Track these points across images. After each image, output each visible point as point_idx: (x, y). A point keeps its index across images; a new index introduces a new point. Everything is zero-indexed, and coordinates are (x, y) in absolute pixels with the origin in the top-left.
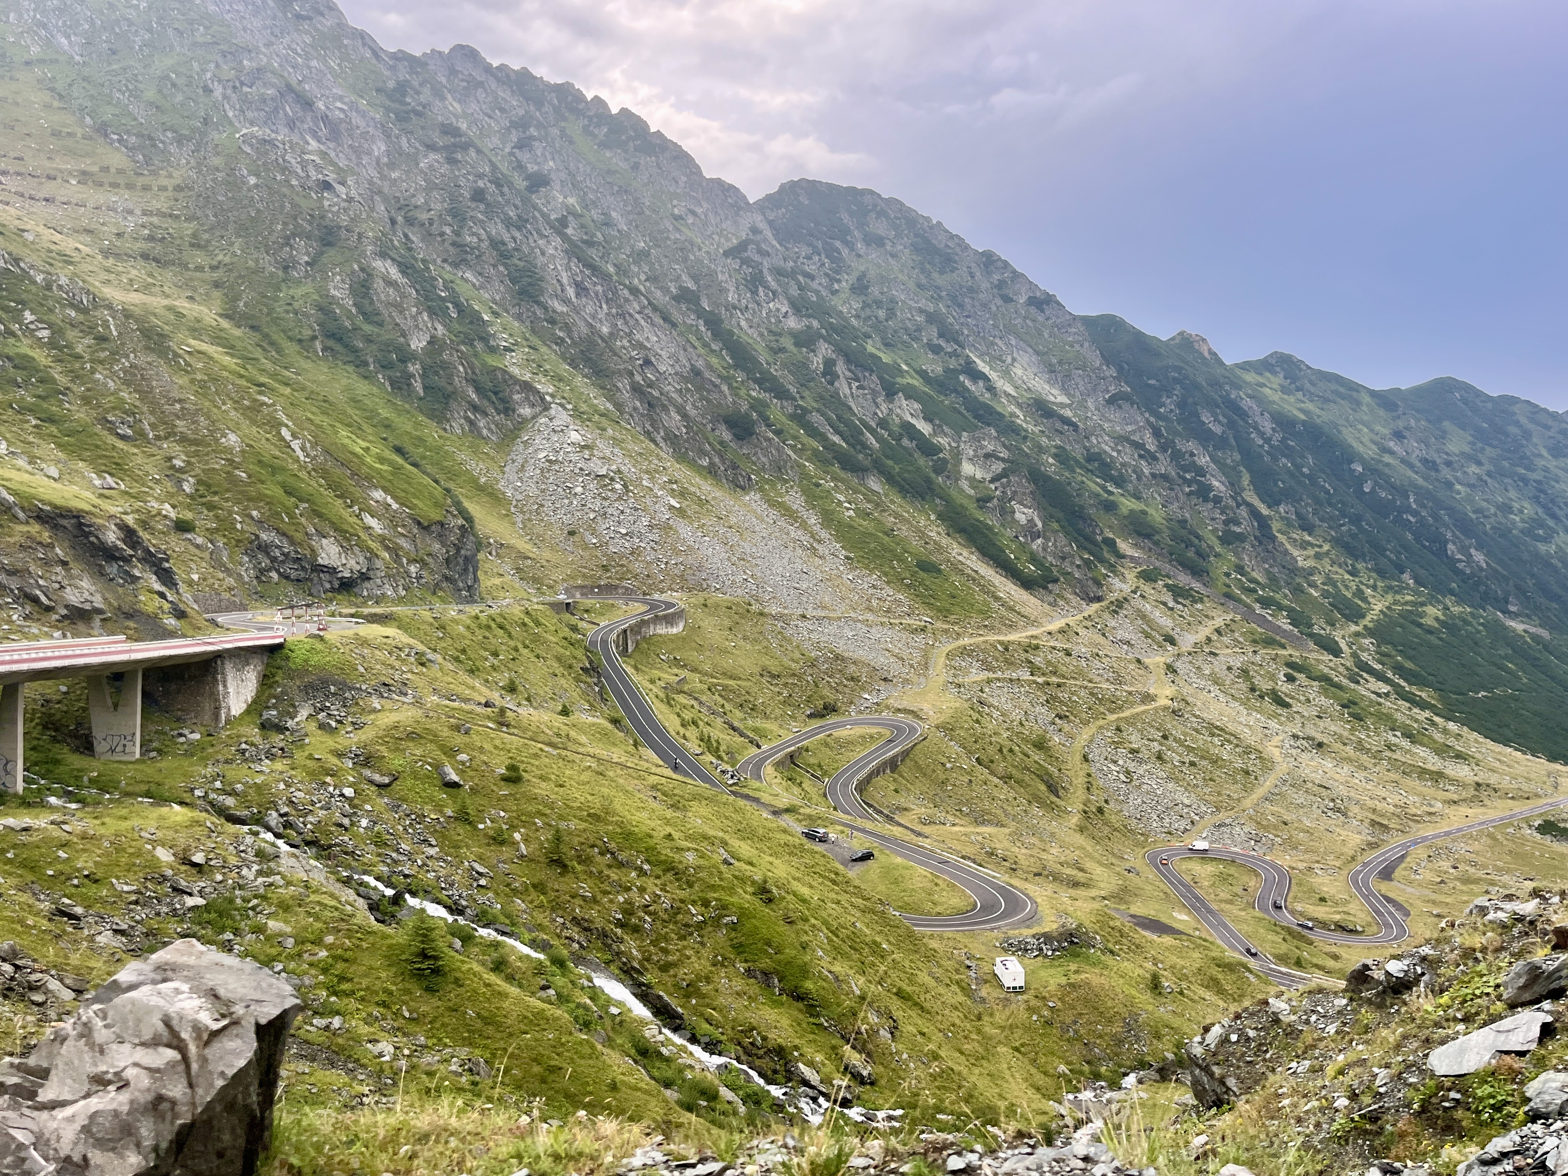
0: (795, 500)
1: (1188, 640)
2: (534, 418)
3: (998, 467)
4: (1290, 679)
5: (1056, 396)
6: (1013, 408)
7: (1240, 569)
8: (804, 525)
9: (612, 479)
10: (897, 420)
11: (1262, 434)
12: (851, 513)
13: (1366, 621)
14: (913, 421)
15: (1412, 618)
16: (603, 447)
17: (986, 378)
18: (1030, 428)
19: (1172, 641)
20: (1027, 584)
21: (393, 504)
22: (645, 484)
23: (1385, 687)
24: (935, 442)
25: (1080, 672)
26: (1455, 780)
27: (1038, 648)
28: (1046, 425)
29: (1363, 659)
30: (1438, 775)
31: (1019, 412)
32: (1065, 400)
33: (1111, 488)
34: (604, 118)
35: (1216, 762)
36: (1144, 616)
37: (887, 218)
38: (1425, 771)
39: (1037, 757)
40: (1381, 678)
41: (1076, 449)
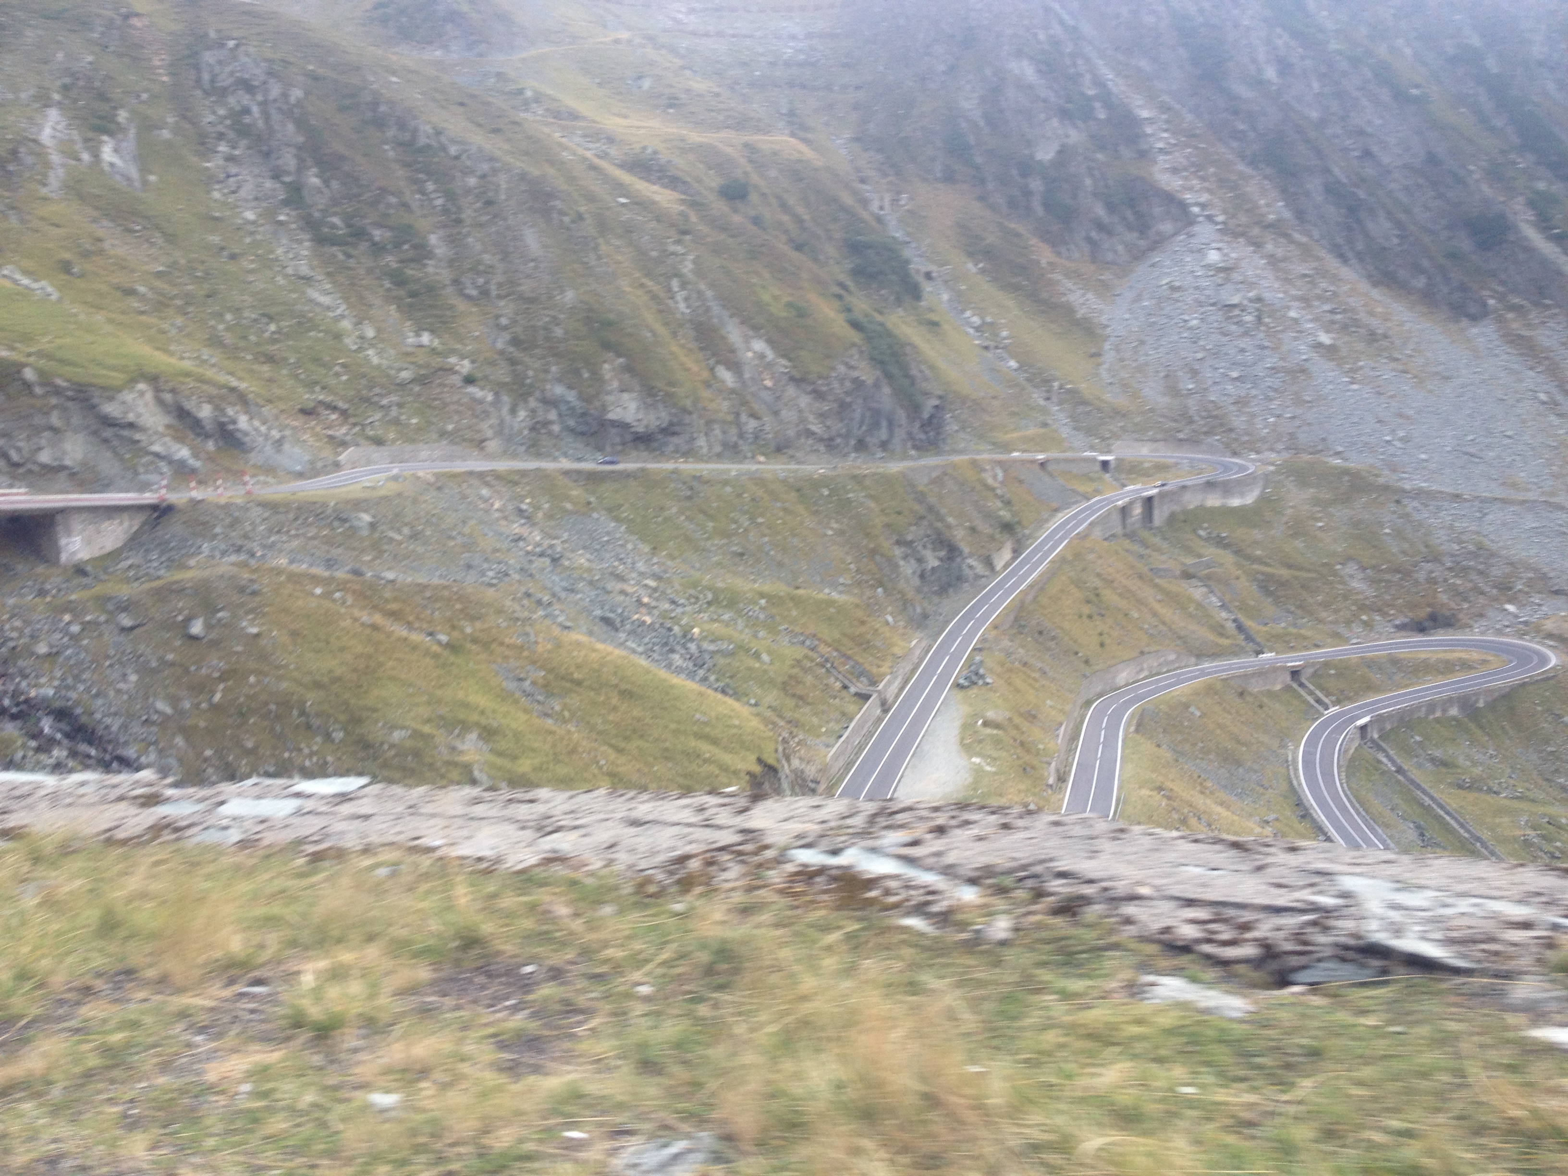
2: (1172, 235)
9: (1244, 309)
21: (770, 355)
22: (1293, 314)
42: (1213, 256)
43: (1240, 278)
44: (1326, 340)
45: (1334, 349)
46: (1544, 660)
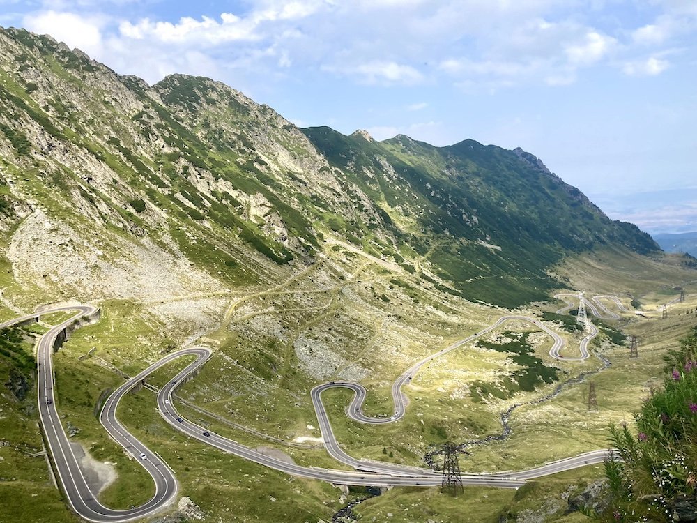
0: (167, 238)
1: (350, 277)
2: (26, 217)
3: (266, 210)
4: (392, 288)
5: (297, 169)
6: (277, 177)
7: (376, 240)
8: (171, 251)
9: (67, 245)
10: (220, 191)
11: (389, 176)
12: (195, 241)
13: (427, 255)
14: (228, 191)
15: (447, 250)
16: (64, 227)
17: (265, 163)
19: (343, 279)
22: (85, 244)
23: (430, 285)
24: (238, 200)
25: (297, 304)
26: (450, 325)
27: (278, 295)
28: (292, 183)
29: (424, 272)
30: (444, 324)
31: (281, 179)
32: (301, 171)
33: (322, 210)
34: (66, 53)
35: (351, 337)
36: (331, 268)
37: (217, 91)
38: (439, 323)
39: (270, 353)
40: (430, 280)
41: (306, 193)
42: (48, 226)
43: (62, 233)
44: (100, 253)
45: (104, 256)
46: (208, 352)
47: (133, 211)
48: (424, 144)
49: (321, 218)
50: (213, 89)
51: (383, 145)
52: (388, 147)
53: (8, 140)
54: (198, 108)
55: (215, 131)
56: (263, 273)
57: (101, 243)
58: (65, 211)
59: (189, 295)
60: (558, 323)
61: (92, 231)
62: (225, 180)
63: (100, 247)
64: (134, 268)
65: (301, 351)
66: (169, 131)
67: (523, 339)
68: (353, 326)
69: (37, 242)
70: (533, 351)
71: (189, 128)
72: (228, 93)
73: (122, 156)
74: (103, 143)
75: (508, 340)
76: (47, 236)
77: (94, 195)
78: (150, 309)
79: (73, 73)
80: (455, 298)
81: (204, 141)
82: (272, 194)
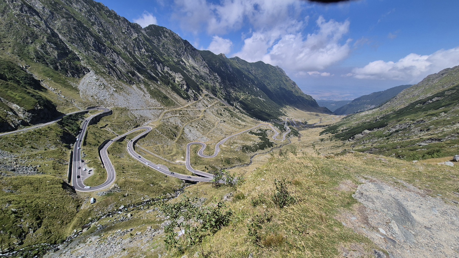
0: (143, 86)
1: (209, 106)
2: (87, 73)
3: (182, 79)
4: (224, 111)
5: (196, 65)
6: (188, 67)
7: (221, 93)
8: (143, 91)
9: (102, 86)
10: (165, 71)
11: (230, 71)
12: (153, 88)
13: (240, 100)
14: (168, 71)
15: (246, 99)
16: (101, 79)
17: (184, 62)
18: (191, 71)
19: (207, 106)
20: (184, 98)
21: (19, 107)
22: (109, 86)
23: (238, 111)
24: (172, 75)
25: (188, 114)
26: (242, 125)
27: (182, 110)
28: (193, 70)
29: (237, 106)
30: (239, 125)
31: (189, 68)
32: (197, 66)
33: (203, 81)
34: (108, 11)
35: (205, 127)
36: (204, 102)
37: (168, 33)
38: (238, 124)
39: (174, 130)
40: (239, 109)
41: (198, 75)
42: (95, 77)
43: (100, 81)
44: (115, 90)
45: (116, 91)
46: (151, 129)
47: (130, 75)
48: (245, 61)
49: (203, 84)
50: (167, 32)
51: (229, 60)
52: (231, 61)
53: (81, 43)
54: (161, 39)
55: (166, 48)
56: (177, 102)
57: (116, 86)
58: (102, 73)
59: (148, 108)
60: (278, 127)
61: (113, 81)
62: (168, 67)
63: (115, 88)
64: (128, 96)
65: (187, 130)
66: (147, 46)
67: (265, 132)
68: (207, 123)
69: (90, 83)
70: (267, 136)
71: (156, 46)
72: (172, 34)
73: (128, 54)
74: (121, 48)
75: (260, 132)
76: (94, 81)
77: (115, 68)
78: (131, 111)
79: (111, 19)
80: (246, 116)
81: (162, 51)
82: (185, 74)
